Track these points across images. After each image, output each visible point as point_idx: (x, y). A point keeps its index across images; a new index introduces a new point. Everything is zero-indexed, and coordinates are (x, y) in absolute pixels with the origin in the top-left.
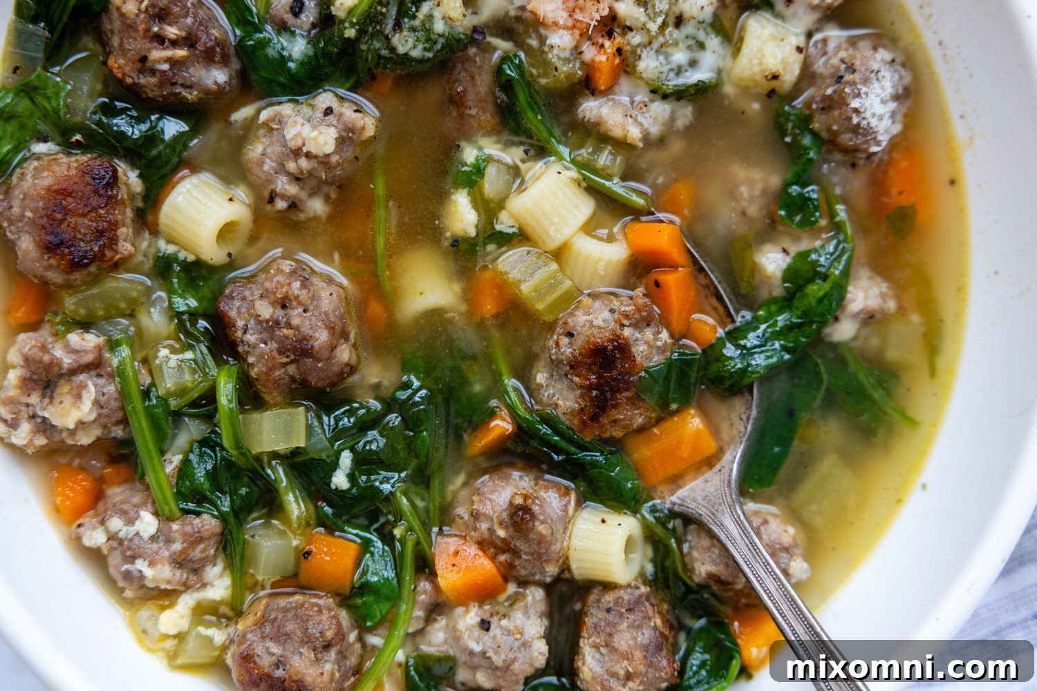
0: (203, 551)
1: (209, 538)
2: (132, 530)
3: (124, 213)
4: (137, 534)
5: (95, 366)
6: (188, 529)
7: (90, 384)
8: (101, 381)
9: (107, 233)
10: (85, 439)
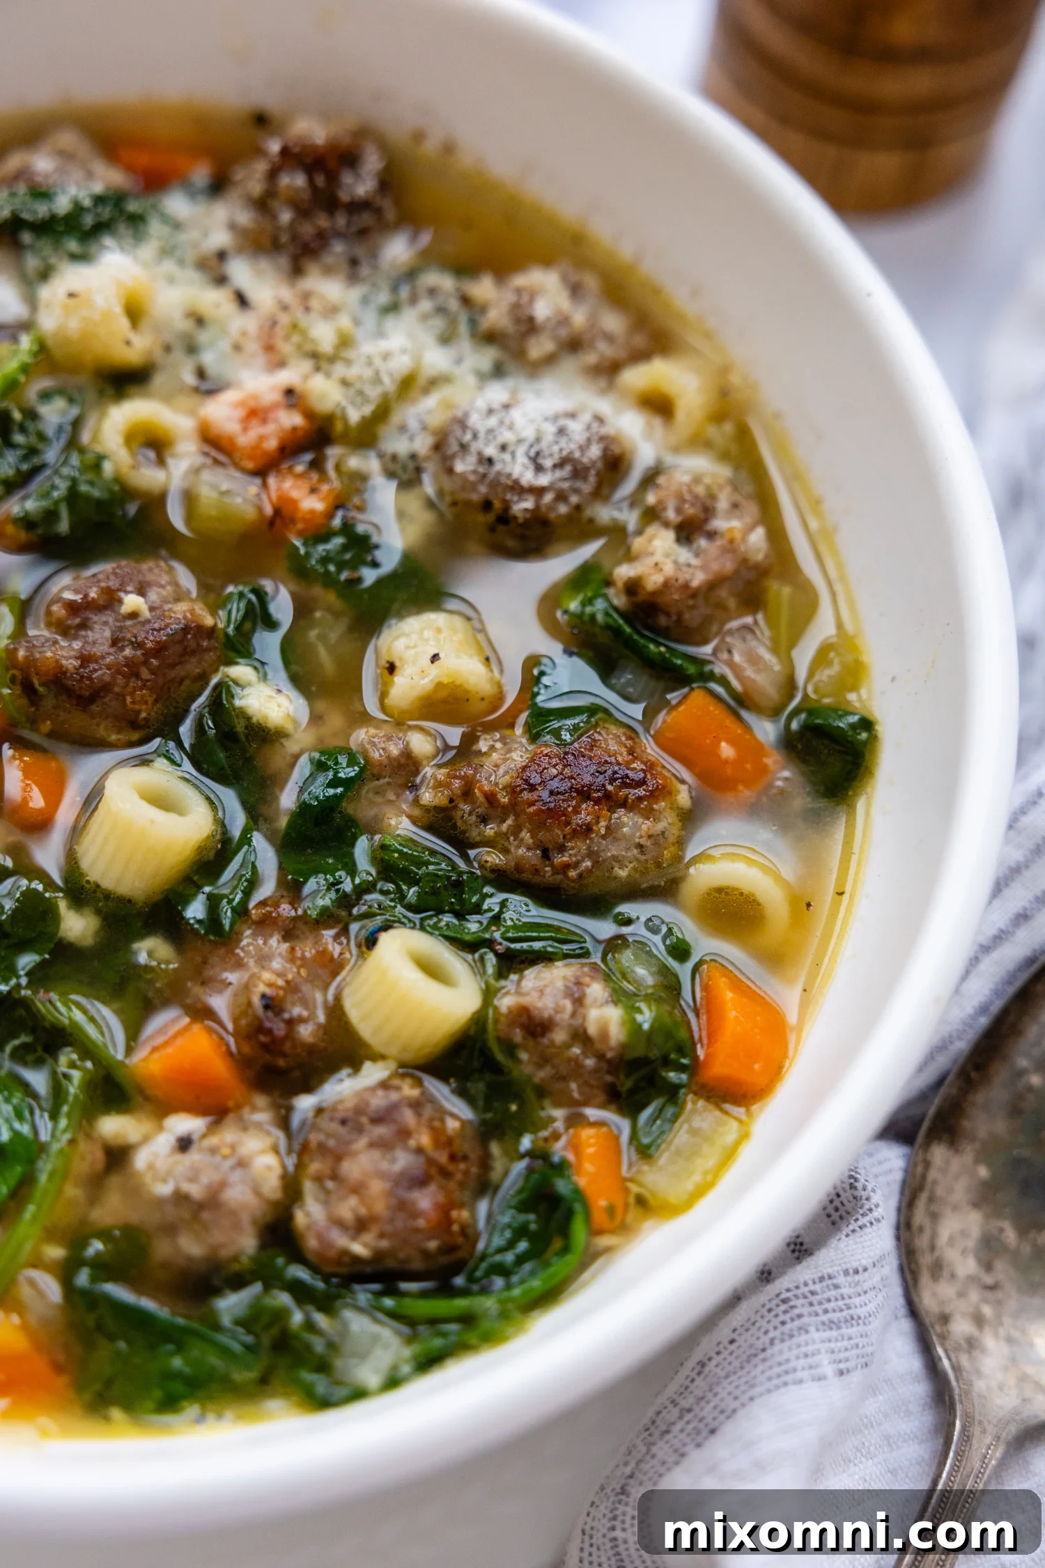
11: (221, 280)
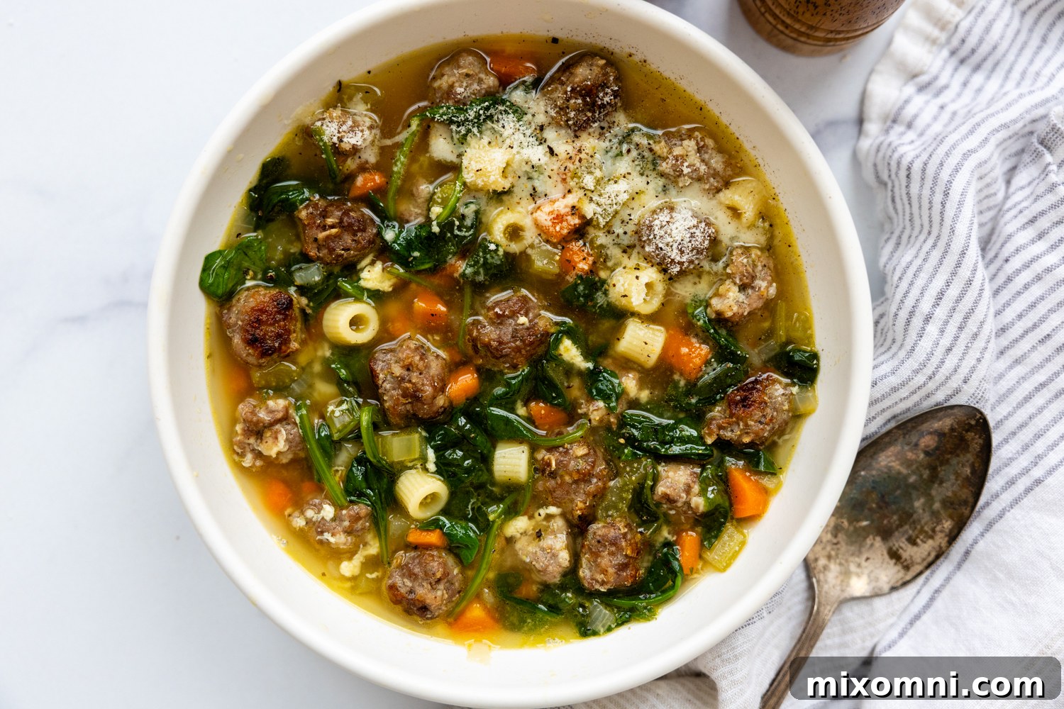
0: (362, 524)
1: (365, 517)
2: (320, 516)
3: (295, 325)
4: (323, 518)
5: (285, 419)
6: (352, 513)
7: (282, 430)
8: (289, 427)
9: (284, 337)
10: (285, 461)
11: (542, 141)
